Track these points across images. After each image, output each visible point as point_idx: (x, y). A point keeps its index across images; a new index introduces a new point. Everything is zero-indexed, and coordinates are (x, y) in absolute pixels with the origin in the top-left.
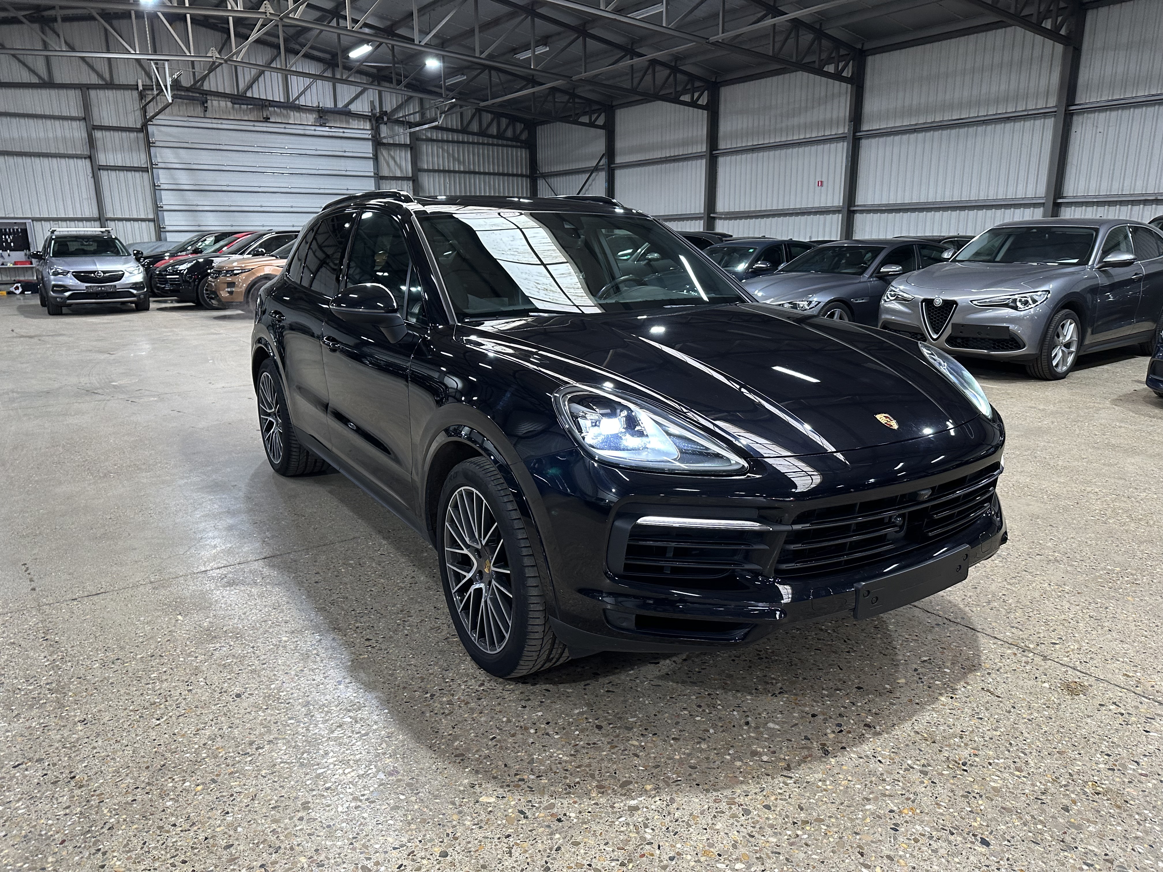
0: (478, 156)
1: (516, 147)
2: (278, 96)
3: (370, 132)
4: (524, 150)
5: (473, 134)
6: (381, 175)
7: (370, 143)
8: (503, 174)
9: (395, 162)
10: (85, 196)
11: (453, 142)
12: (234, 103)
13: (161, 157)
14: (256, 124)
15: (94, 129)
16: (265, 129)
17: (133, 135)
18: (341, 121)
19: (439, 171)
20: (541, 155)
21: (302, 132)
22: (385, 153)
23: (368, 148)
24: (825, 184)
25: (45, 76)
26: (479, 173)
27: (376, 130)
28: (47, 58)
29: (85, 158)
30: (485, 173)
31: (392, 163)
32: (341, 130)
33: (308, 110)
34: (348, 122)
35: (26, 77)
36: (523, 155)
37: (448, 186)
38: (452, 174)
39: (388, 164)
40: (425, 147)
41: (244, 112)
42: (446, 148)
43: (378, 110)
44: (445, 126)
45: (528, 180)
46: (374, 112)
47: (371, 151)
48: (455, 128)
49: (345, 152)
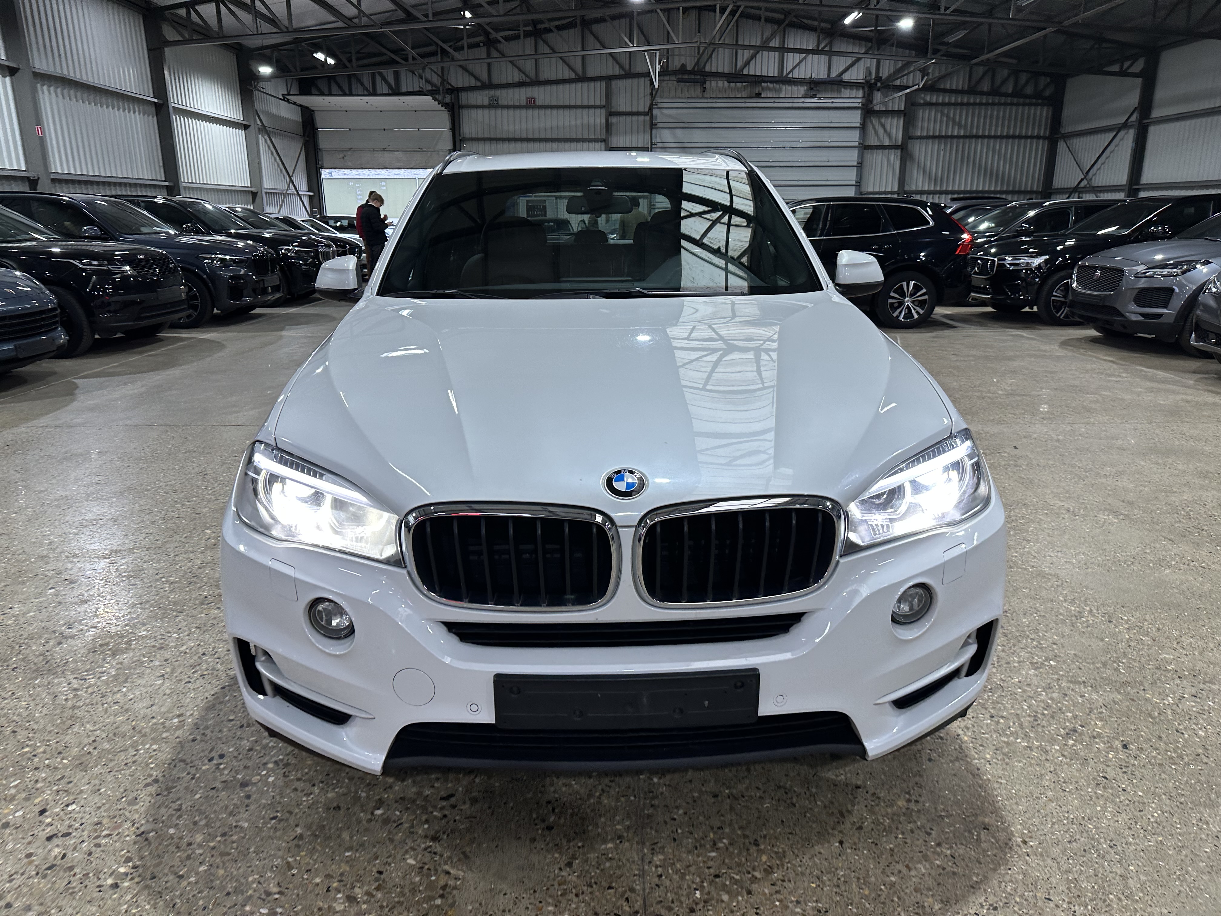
0: (985, 118)
1: (1036, 105)
2: (772, 71)
3: (860, 100)
4: (1045, 108)
5: (982, 93)
6: (867, 144)
7: (859, 112)
8: (1014, 137)
9: (885, 130)
11: (955, 104)
12: (729, 82)
13: (660, 137)
14: (747, 100)
15: (610, 115)
16: (755, 105)
17: (641, 118)
18: (832, 91)
19: (934, 137)
21: (790, 105)
22: (875, 121)
23: (856, 118)
25: (580, 72)
26: (983, 137)
27: (868, 98)
28: (583, 57)
29: (601, 141)
30: (989, 137)
31: (881, 131)
32: (830, 101)
33: (800, 82)
34: (839, 91)
35: (567, 74)
36: (1044, 113)
37: (942, 153)
38: (949, 140)
39: (876, 133)
40: (921, 112)
41: (739, 90)
42: (946, 111)
43: (873, 77)
44: (948, 87)
45: (1046, 142)
46: (868, 78)
47: (859, 119)
48: (960, 88)
49: (831, 122)
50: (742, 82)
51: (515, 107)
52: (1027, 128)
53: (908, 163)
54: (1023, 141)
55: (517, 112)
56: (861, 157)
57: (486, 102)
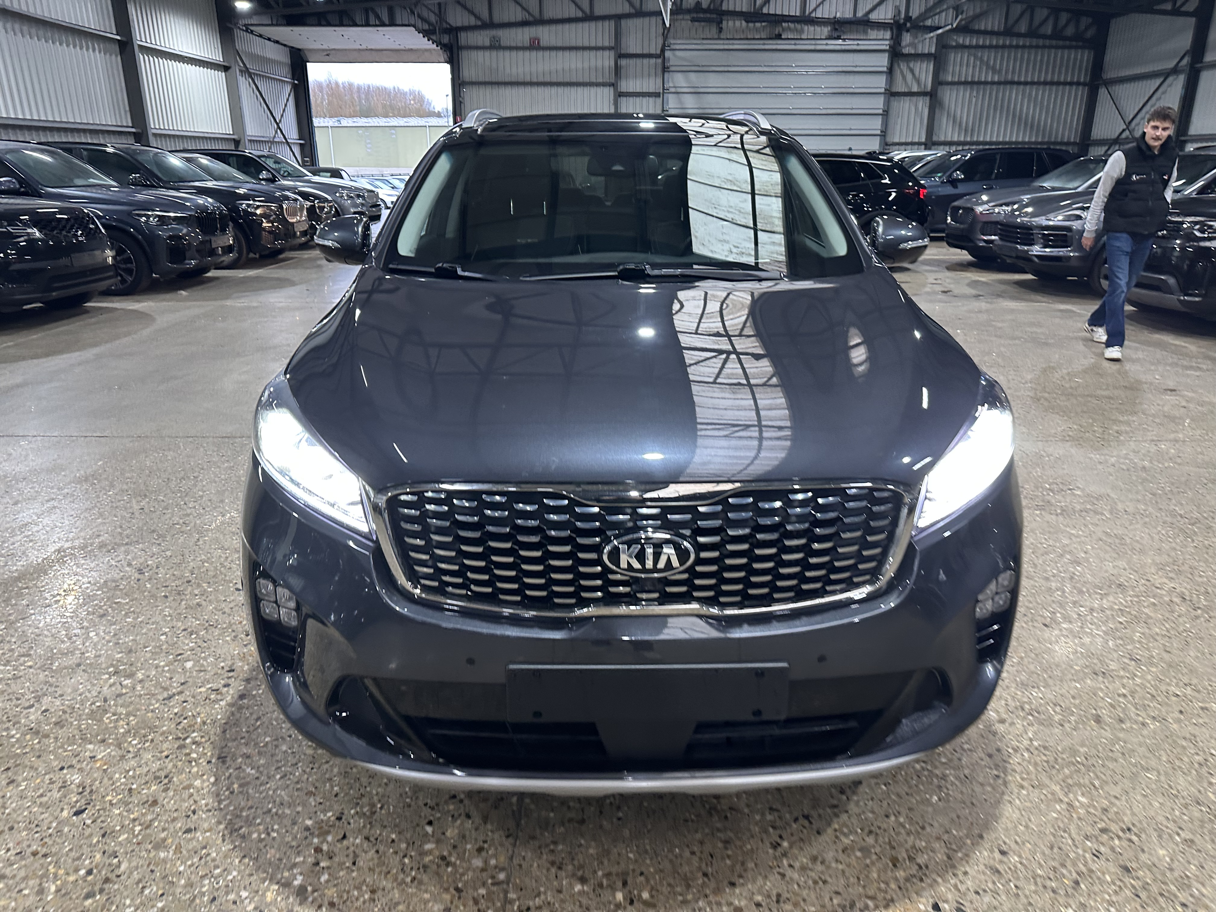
0: (1021, 62)
1: (1076, 48)
2: (795, 10)
3: (887, 42)
4: (1087, 52)
5: (1019, 35)
6: (893, 90)
7: (887, 55)
8: (1052, 83)
9: (913, 74)
11: (991, 47)
12: (747, 22)
13: (673, 82)
14: (766, 42)
15: (620, 57)
16: (774, 47)
17: (653, 61)
18: (857, 32)
19: (966, 83)
20: (1108, 57)
21: (812, 47)
22: (903, 66)
23: (883, 61)
25: (587, 9)
26: (1019, 83)
27: (896, 40)
29: (610, 86)
30: (1026, 83)
31: (909, 77)
32: (856, 42)
33: (824, 22)
34: (865, 32)
35: (574, 12)
36: (1085, 57)
37: (974, 100)
38: (982, 86)
39: (904, 78)
40: (953, 55)
41: (757, 30)
42: (979, 54)
43: (903, 16)
44: (983, 28)
45: (1087, 88)
46: (897, 18)
47: (885, 63)
48: (996, 29)
49: (856, 66)
50: (761, 22)
51: (517, 48)
52: (1066, 74)
53: (937, 111)
54: (1061, 87)
55: (521, 53)
56: (887, 104)
57: (487, 43)
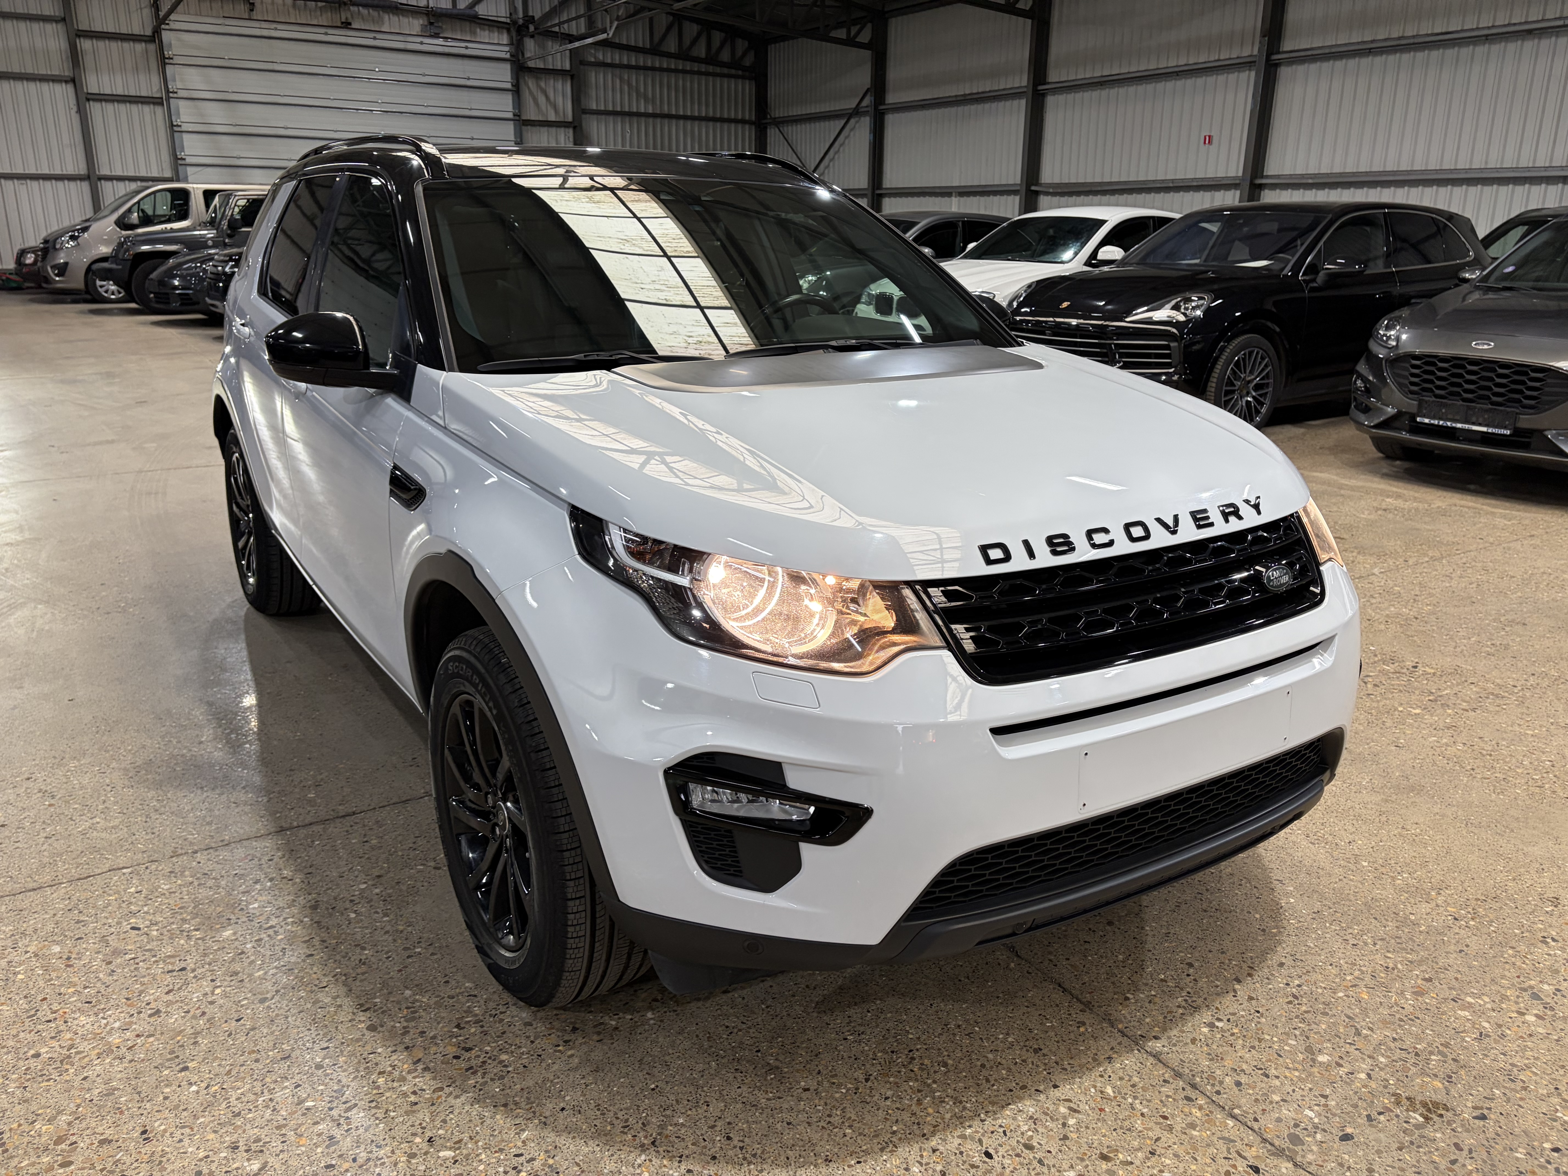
0: (677, 91)
1: (736, 77)
3: (507, 49)
4: (747, 82)
5: (669, 55)
6: (524, 118)
7: (508, 66)
9: (547, 97)
10: (66, 141)
11: (637, 68)
13: (183, 81)
14: (329, 31)
15: (78, 36)
16: (344, 40)
17: (139, 47)
18: (463, 29)
19: (614, 113)
20: (773, 91)
21: (402, 46)
22: (530, 84)
23: (503, 75)
24: (1215, 140)
26: (678, 117)
27: (517, 47)
29: (66, 82)
30: (685, 118)
31: (542, 99)
32: (462, 44)
33: (411, 11)
34: (474, 33)
36: (746, 89)
37: (628, 135)
38: (637, 118)
39: (536, 100)
40: (593, 75)
41: (312, 14)
42: (626, 77)
43: (521, 15)
45: (753, 127)
46: (514, 16)
47: (509, 79)
48: (641, 45)
49: (469, 79)
52: (729, 109)
54: (726, 125)
56: (519, 135)
